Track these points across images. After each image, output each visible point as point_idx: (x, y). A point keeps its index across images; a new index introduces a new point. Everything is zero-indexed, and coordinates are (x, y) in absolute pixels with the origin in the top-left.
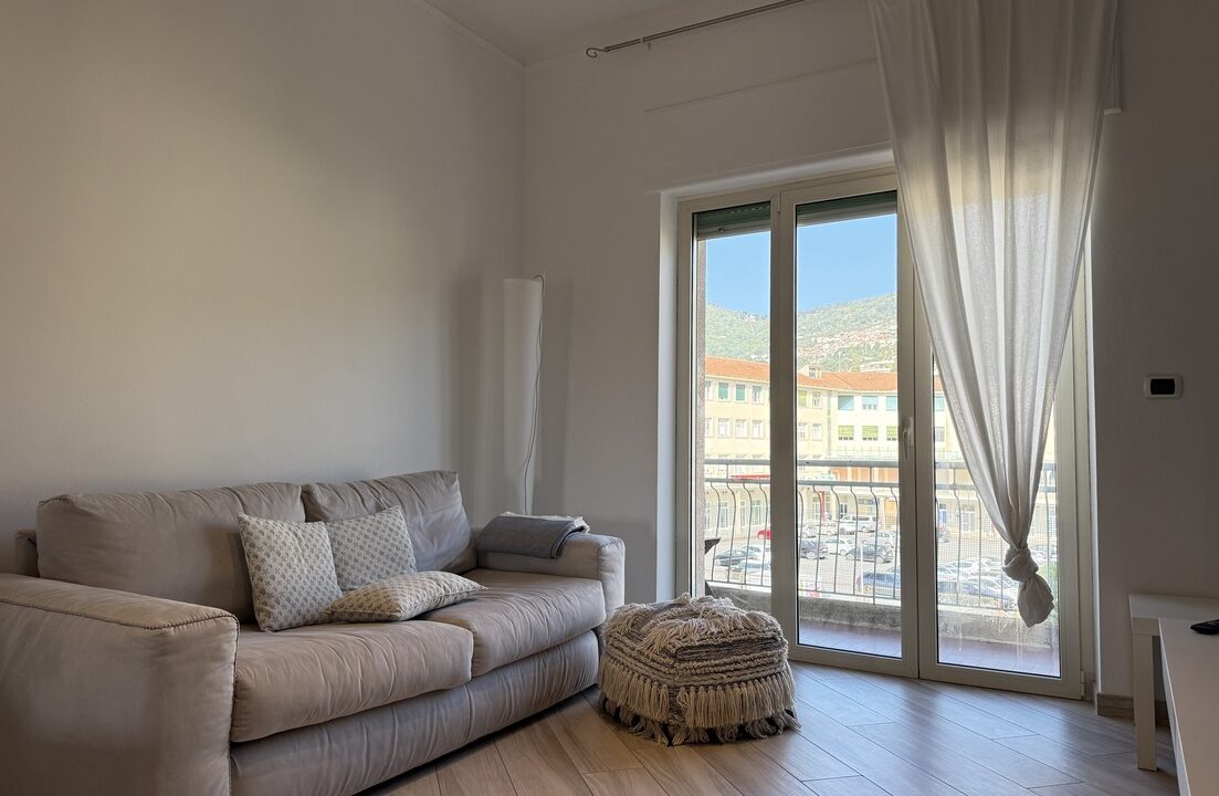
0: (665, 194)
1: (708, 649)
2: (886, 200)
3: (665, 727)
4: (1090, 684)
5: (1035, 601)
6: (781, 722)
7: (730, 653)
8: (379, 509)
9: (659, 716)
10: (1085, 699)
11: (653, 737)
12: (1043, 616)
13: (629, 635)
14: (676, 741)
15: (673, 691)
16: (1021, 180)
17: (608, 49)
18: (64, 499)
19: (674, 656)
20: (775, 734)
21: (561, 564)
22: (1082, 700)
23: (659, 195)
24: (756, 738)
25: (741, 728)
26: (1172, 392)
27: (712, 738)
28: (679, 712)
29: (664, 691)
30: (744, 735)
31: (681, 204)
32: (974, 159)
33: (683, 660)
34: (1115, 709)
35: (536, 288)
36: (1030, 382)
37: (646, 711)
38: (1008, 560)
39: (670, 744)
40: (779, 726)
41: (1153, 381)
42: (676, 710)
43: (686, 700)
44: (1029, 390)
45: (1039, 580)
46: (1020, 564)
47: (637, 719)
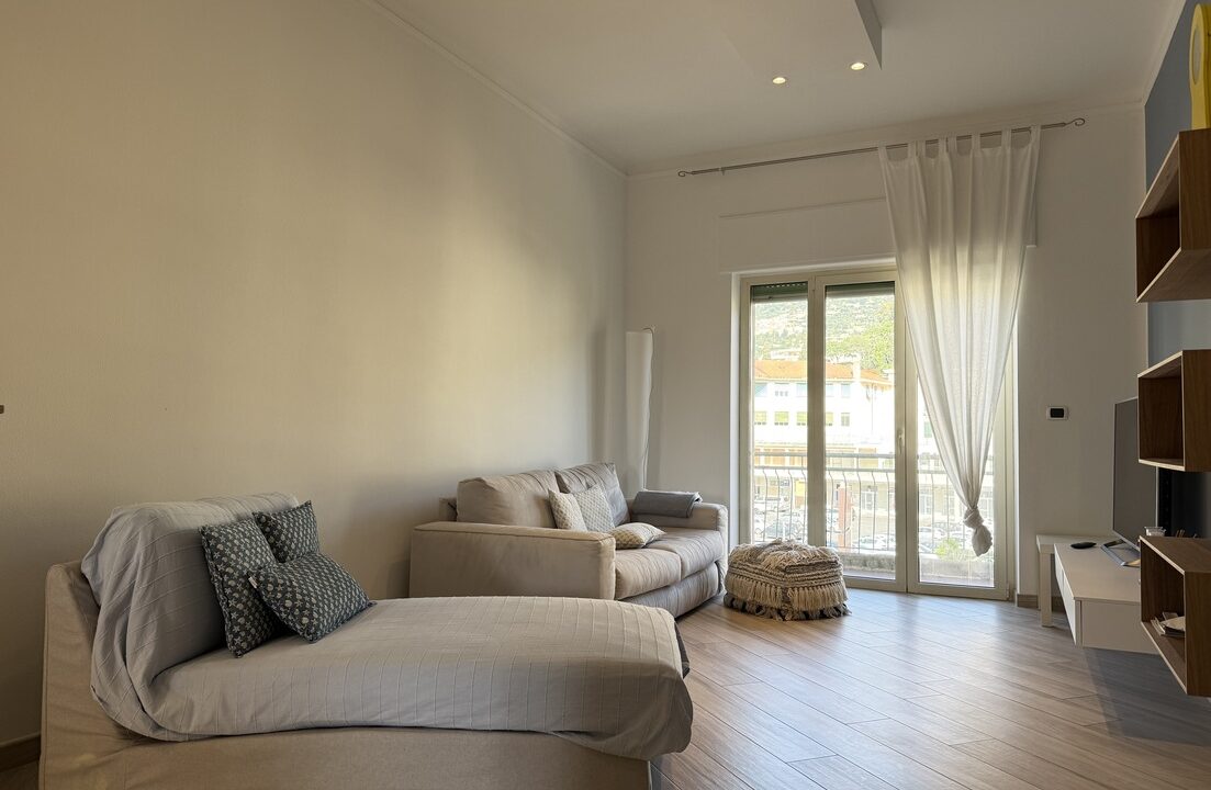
0: (734, 274)
1: (801, 567)
2: (888, 286)
3: (779, 611)
4: (1012, 591)
5: (982, 541)
6: (842, 609)
7: (814, 570)
8: (589, 487)
9: (777, 605)
10: (1010, 600)
11: (771, 617)
12: (986, 550)
13: (749, 561)
14: (787, 618)
15: (785, 590)
16: (977, 284)
17: (694, 173)
18: (480, 480)
19: (784, 571)
20: (839, 616)
21: (692, 521)
22: (1008, 600)
23: (731, 275)
24: (829, 617)
25: (822, 611)
26: (1062, 416)
27: (807, 617)
28: (789, 602)
29: (779, 590)
30: (823, 616)
31: (743, 280)
32: (948, 269)
33: (789, 573)
34: (1028, 602)
35: (649, 337)
36: (980, 409)
37: (769, 602)
38: (966, 516)
39: (784, 620)
40: (839, 612)
41: (1052, 410)
42: (787, 601)
43: (794, 595)
44: (979, 414)
45: (984, 528)
46: (974, 519)
47: (759, 608)
